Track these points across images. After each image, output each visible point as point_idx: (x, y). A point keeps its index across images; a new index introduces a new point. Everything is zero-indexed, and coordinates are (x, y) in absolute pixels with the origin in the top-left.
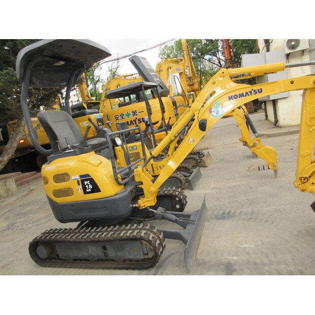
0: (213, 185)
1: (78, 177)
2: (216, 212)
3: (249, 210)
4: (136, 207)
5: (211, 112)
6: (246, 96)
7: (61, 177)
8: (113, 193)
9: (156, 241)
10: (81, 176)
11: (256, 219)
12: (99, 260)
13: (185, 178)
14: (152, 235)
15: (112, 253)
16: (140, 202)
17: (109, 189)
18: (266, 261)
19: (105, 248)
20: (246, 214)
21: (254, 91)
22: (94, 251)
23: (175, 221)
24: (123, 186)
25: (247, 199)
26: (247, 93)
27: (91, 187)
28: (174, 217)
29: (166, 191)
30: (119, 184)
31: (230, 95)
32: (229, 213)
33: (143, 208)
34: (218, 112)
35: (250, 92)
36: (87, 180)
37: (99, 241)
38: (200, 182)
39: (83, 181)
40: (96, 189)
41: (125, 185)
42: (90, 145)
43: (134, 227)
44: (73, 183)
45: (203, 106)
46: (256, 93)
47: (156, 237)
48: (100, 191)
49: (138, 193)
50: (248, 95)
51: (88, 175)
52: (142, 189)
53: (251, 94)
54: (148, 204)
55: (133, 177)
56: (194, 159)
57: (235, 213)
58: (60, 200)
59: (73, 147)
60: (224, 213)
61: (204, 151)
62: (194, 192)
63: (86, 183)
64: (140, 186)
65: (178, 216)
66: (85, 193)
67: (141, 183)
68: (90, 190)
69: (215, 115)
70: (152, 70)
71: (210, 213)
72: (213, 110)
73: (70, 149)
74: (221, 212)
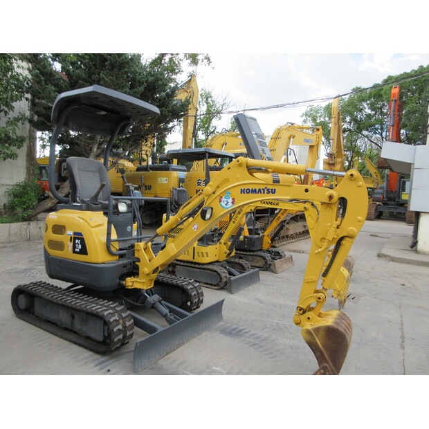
0: (259, 296)
1: (72, 233)
2: (228, 325)
3: (266, 335)
4: (122, 284)
5: (221, 201)
6: (258, 193)
7: (59, 229)
8: (100, 260)
9: (118, 325)
10: (75, 233)
11: (261, 347)
12: (66, 329)
13: (228, 276)
14: (116, 318)
15: (78, 326)
16: (128, 279)
17: (98, 255)
19: (73, 317)
20: (258, 338)
21: (268, 190)
22: (63, 317)
23: (165, 316)
24: (117, 257)
25: (277, 323)
26: (260, 190)
27: (80, 247)
28: (166, 311)
29: (182, 280)
30: (111, 253)
32: (242, 330)
33: (130, 288)
34: (228, 202)
35: (263, 190)
36: (78, 239)
37: (68, 307)
38: (250, 287)
39: (75, 239)
40: (84, 251)
41: (121, 256)
44: (65, 238)
45: (214, 193)
46: (269, 193)
47: (120, 321)
48: (87, 254)
49: (134, 271)
50: (261, 193)
51: (80, 234)
52: (137, 268)
53: (264, 193)
54: (137, 286)
55: (134, 251)
57: (246, 333)
58: (55, 253)
59: (83, 202)
60: (234, 329)
62: (232, 296)
63: (77, 241)
64: (137, 263)
65: (171, 311)
66: (74, 252)
67: (139, 260)
68: (78, 250)
69: (224, 206)
70: (261, 136)
71: (221, 323)
72: (223, 199)
73: (79, 203)
74: (234, 327)
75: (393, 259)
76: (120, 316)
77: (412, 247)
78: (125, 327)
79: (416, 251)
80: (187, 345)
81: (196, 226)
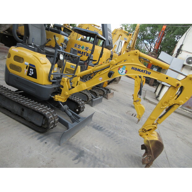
0: (104, 110)
1: (28, 64)
2: (95, 124)
3: (112, 132)
4: (52, 98)
5: (119, 70)
6: (141, 72)
7: (19, 59)
8: (44, 83)
9: (52, 120)
10: (30, 64)
11: (112, 138)
12: (17, 115)
13: (91, 98)
14: (51, 116)
15: (25, 115)
16: (56, 96)
17: (42, 80)
18: (102, 159)
19: (23, 110)
20: (109, 132)
21: (146, 72)
22: (17, 109)
23: (70, 117)
24: (51, 83)
25: (115, 126)
26: (142, 70)
27: (32, 73)
28: (71, 114)
29: (76, 99)
30: (49, 80)
31: (133, 66)
32: (102, 127)
33: (56, 100)
34: (123, 71)
35: (144, 71)
36: (32, 68)
37: (22, 105)
38: (99, 105)
39: (30, 68)
40: (35, 76)
41: (53, 83)
42: (46, 50)
43: (45, 108)
44: (23, 65)
46: (147, 73)
47: (53, 118)
48: (37, 79)
49: (58, 91)
50: (142, 72)
51: (34, 66)
52: (61, 90)
53: (144, 72)
54: (60, 100)
55: (60, 81)
56: (103, 91)
57: (104, 129)
58: (12, 71)
59: (35, 46)
60: (99, 126)
61: (111, 90)
62: (92, 108)
63: (31, 69)
64: (61, 88)
65: (73, 114)
66: (28, 75)
67: (63, 87)
68: (31, 75)
69: (120, 72)
71: (92, 122)
72: (120, 69)
73: (33, 46)
74: (98, 125)
75: (150, 102)
76: (53, 115)
77: (157, 98)
78: (55, 121)
79: (158, 100)
80: (80, 132)
81: (101, 78)
